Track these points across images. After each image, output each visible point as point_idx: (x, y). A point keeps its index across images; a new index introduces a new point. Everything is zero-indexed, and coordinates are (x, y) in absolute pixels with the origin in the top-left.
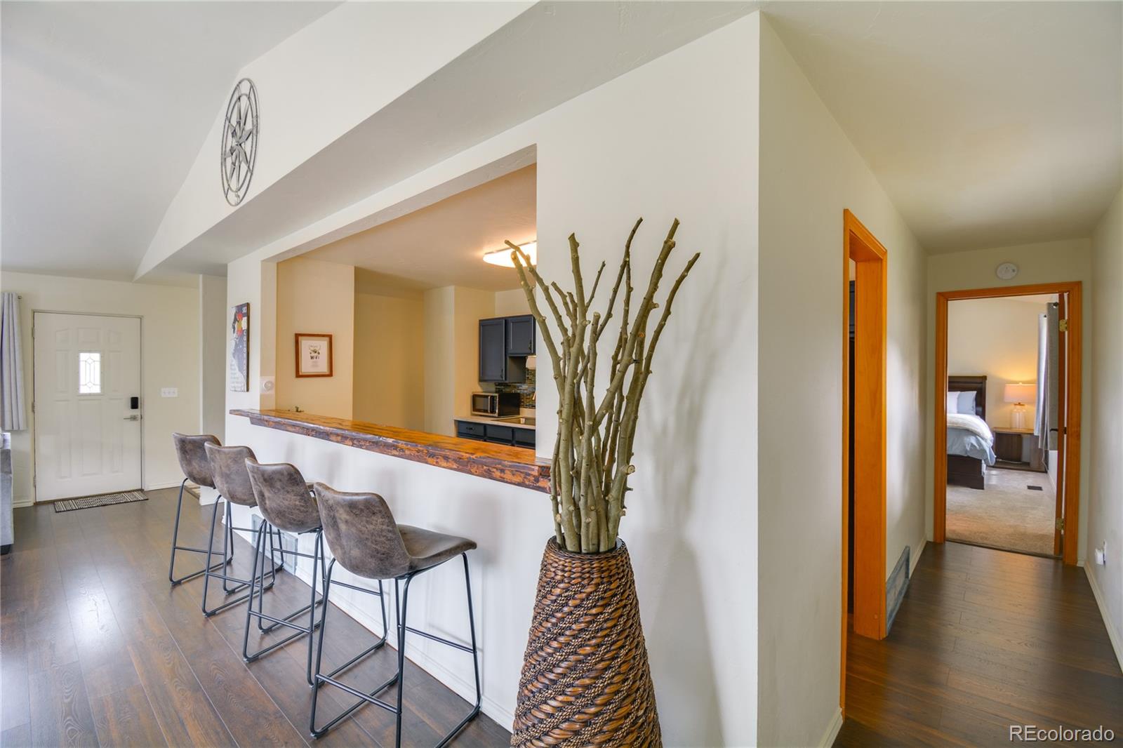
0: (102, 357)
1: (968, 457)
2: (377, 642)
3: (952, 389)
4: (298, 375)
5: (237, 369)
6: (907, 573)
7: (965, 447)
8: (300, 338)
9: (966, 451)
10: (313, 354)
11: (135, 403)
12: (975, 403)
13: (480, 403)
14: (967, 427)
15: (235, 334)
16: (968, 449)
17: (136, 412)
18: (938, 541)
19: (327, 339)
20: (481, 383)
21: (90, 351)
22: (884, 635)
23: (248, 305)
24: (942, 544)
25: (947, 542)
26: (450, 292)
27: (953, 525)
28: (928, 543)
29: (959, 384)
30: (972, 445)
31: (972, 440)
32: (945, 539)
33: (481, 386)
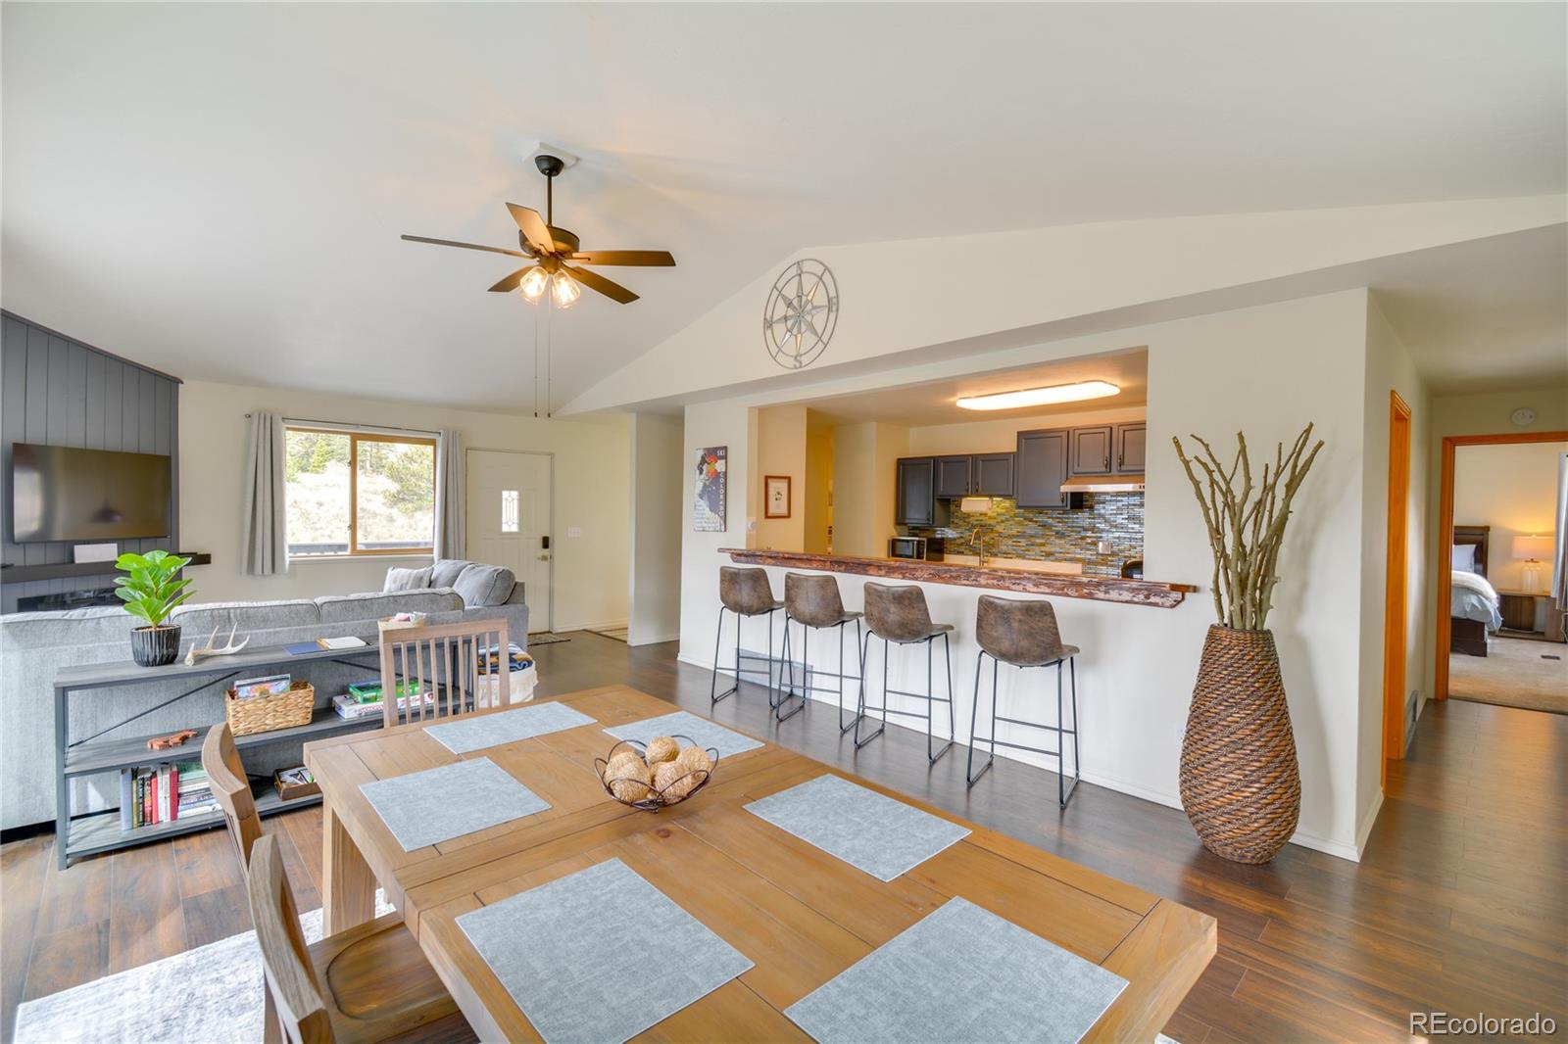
0: (520, 495)
1: (1468, 620)
2: (947, 743)
3: (1458, 542)
4: (767, 517)
5: (708, 509)
6: (1414, 717)
7: (1464, 607)
8: (769, 480)
9: (1466, 613)
10: (778, 496)
11: (546, 543)
12: (1473, 559)
13: (901, 548)
14: (1466, 584)
15: (703, 476)
16: (1468, 610)
17: (546, 552)
18: (1440, 698)
19: (786, 480)
20: (898, 527)
21: (510, 490)
22: (1402, 756)
23: (725, 448)
24: (1443, 701)
25: (1449, 700)
26: (871, 430)
27: (1455, 686)
28: (1428, 699)
29: (1464, 535)
30: (1473, 605)
31: (1474, 600)
32: (1447, 696)
33: (896, 530)
